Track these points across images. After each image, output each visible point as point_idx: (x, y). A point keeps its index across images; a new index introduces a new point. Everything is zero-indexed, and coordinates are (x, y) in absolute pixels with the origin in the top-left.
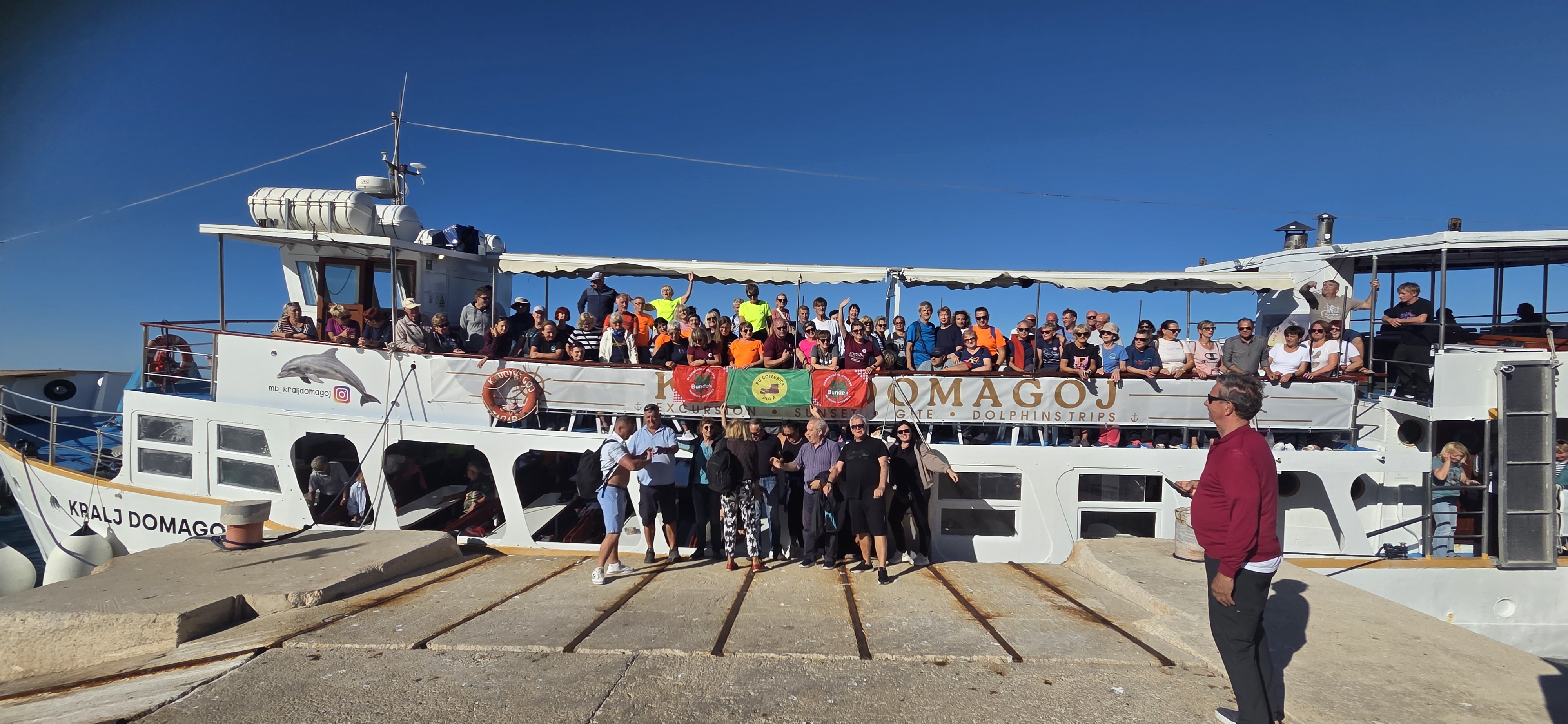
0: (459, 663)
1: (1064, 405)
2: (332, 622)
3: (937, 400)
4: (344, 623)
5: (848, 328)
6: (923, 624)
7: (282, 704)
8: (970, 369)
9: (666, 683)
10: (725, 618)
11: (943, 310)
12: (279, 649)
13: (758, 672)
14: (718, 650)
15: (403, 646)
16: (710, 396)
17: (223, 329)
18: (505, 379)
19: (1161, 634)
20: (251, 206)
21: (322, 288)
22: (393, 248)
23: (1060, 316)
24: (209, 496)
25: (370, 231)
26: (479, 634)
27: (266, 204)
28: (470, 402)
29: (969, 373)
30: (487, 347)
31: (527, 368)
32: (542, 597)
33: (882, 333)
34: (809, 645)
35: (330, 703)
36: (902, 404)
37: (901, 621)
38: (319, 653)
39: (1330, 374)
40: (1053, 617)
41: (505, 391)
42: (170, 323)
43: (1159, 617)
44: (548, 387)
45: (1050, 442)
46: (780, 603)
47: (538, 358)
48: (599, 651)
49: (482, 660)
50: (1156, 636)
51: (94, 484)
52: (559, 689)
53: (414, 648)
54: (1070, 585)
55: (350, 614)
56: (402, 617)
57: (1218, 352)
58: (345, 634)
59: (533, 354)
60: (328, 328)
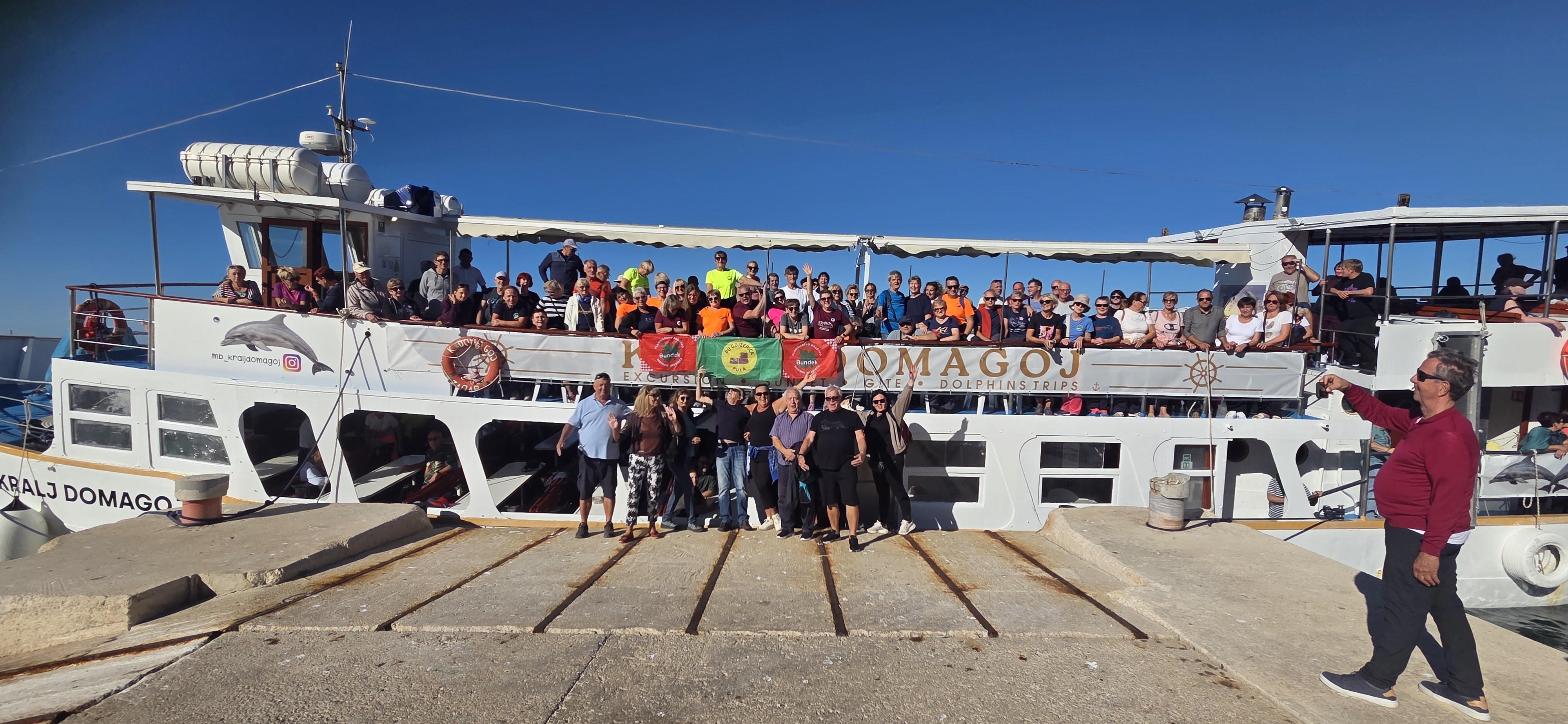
0: (424, 646)
1: (1029, 374)
2: (294, 602)
3: (905, 370)
4: (306, 604)
5: (817, 297)
6: (899, 597)
7: (236, 693)
8: (939, 339)
9: (638, 665)
10: (700, 593)
11: (914, 278)
12: (235, 633)
13: (733, 651)
14: (692, 629)
15: (366, 627)
16: (679, 365)
17: (159, 294)
18: (465, 347)
19: (1135, 605)
20: (184, 162)
21: (267, 249)
22: (342, 210)
23: (1026, 286)
24: (151, 469)
25: (316, 191)
26: (446, 614)
27: (200, 161)
28: (429, 371)
29: (937, 343)
30: (446, 314)
31: (488, 335)
32: (514, 573)
33: (854, 302)
34: (785, 621)
35: (287, 691)
36: (871, 374)
37: (878, 595)
38: (277, 637)
39: (1282, 344)
40: (1031, 589)
41: (466, 359)
42: (98, 287)
43: (1133, 589)
44: (511, 356)
45: (1014, 411)
46: (756, 576)
47: (499, 326)
48: (570, 631)
49: (448, 642)
50: (1129, 607)
51: (23, 457)
52: (528, 672)
53: (378, 630)
54: (1045, 554)
55: (312, 594)
56: (365, 597)
57: (1178, 324)
58: (305, 616)
59: (495, 322)
60: (275, 292)
